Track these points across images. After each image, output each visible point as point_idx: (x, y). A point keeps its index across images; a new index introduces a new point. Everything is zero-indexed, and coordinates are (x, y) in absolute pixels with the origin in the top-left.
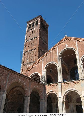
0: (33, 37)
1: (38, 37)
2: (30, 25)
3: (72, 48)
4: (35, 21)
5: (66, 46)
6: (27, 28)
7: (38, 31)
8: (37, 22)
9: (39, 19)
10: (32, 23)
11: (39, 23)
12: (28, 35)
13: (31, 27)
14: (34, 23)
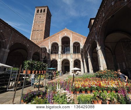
0: (41, 21)
1: (45, 22)
2: (38, 10)
3: (68, 36)
4: (43, 9)
5: (66, 34)
6: (35, 12)
7: (45, 18)
8: (44, 10)
9: (46, 9)
10: (40, 9)
11: (46, 12)
12: (36, 18)
13: (39, 12)
14: (41, 10)
